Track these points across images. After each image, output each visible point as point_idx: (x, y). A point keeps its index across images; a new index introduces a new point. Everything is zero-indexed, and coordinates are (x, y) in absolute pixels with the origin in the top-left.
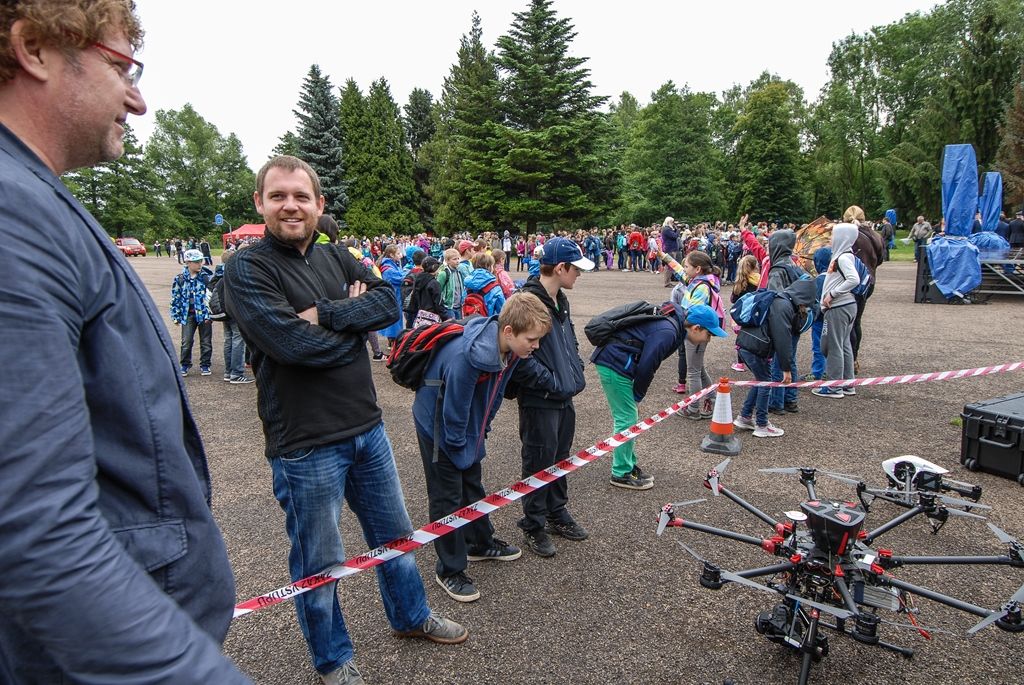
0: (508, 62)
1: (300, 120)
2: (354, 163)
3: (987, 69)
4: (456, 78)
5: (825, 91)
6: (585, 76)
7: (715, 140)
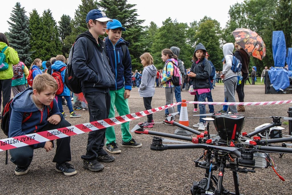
0: (103, 4)
1: (10, 25)
2: (35, 44)
3: (286, 15)
4: (81, 10)
5: (228, 23)
6: (135, 11)
7: (188, 41)
